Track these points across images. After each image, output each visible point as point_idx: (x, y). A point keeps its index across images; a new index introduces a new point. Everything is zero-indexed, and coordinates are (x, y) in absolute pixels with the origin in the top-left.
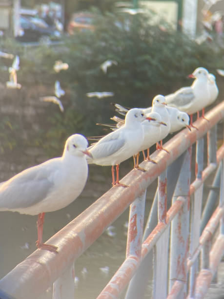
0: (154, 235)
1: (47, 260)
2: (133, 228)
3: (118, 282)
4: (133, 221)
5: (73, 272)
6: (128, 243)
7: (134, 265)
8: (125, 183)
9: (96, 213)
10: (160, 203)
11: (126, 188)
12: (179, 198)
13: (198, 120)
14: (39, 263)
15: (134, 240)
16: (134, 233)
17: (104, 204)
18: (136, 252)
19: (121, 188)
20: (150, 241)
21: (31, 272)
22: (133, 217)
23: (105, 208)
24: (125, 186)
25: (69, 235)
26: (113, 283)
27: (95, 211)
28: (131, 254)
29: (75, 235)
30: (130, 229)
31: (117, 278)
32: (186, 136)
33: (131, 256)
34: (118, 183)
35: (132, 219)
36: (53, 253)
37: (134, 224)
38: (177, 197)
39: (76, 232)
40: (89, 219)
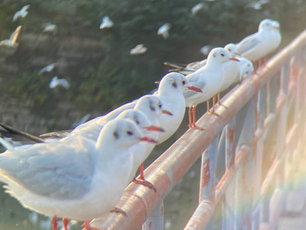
0: (224, 182)
1: (143, 193)
2: (206, 172)
3: (195, 226)
4: (206, 165)
5: (162, 210)
6: (201, 188)
7: (208, 210)
8: (201, 126)
9: (178, 153)
10: (228, 150)
11: (203, 131)
12: (243, 147)
13: (259, 68)
14: (136, 196)
15: (207, 185)
16: (207, 178)
17: (184, 146)
18: (210, 198)
19: (197, 131)
20: (221, 188)
21: (130, 203)
22: (206, 162)
23: (186, 148)
25: (157, 171)
26: (191, 226)
27: (177, 151)
28: (205, 199)
29: (163, 172)
30: (203, 174)
31: (195, 222)
32: (251, 83)
33: (204, 201)
35: (204, 164)
36: (147, 188)
37: (207, 169)
38: (242, 145)
39: (163, 169)
40: (173, 158)
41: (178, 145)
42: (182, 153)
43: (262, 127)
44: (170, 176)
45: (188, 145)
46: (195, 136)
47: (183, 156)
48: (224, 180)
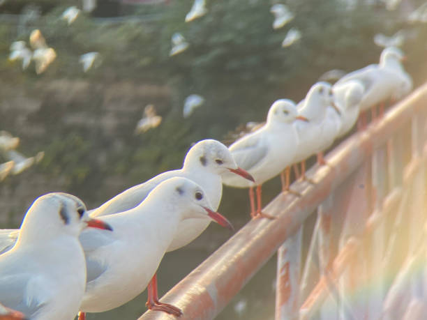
0: (317, 296)
2: (285, 283)
4: (284, 273)
6: (277, 307)
8: (271, 213)
9: (230, 258)
11: (273, 222)
12: (350, 240)
15: (287, 303)
16: (286, 291)
17: (242, 245)
19: (264, 221)
20: (312, 304)
22: (284, 267)
23: (243, 250)
24: (271, 218)
25: (192, 289)
27: (228, 253)
29: (202, 290)
30: (280, 285)
34: (261, 213)
35: (282, 270)
36: (171, 316)
37: (286, 278)
38: (348, 237)
39: (202, 285)
40: (221, 266)
41: (231, 245)
42: (236, 257)
43: (381, 208)
44: (214, 294)
45: (248, 245)
46: (261, 229)
47: (239, 261)
48: (317, 292)
